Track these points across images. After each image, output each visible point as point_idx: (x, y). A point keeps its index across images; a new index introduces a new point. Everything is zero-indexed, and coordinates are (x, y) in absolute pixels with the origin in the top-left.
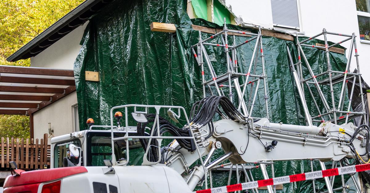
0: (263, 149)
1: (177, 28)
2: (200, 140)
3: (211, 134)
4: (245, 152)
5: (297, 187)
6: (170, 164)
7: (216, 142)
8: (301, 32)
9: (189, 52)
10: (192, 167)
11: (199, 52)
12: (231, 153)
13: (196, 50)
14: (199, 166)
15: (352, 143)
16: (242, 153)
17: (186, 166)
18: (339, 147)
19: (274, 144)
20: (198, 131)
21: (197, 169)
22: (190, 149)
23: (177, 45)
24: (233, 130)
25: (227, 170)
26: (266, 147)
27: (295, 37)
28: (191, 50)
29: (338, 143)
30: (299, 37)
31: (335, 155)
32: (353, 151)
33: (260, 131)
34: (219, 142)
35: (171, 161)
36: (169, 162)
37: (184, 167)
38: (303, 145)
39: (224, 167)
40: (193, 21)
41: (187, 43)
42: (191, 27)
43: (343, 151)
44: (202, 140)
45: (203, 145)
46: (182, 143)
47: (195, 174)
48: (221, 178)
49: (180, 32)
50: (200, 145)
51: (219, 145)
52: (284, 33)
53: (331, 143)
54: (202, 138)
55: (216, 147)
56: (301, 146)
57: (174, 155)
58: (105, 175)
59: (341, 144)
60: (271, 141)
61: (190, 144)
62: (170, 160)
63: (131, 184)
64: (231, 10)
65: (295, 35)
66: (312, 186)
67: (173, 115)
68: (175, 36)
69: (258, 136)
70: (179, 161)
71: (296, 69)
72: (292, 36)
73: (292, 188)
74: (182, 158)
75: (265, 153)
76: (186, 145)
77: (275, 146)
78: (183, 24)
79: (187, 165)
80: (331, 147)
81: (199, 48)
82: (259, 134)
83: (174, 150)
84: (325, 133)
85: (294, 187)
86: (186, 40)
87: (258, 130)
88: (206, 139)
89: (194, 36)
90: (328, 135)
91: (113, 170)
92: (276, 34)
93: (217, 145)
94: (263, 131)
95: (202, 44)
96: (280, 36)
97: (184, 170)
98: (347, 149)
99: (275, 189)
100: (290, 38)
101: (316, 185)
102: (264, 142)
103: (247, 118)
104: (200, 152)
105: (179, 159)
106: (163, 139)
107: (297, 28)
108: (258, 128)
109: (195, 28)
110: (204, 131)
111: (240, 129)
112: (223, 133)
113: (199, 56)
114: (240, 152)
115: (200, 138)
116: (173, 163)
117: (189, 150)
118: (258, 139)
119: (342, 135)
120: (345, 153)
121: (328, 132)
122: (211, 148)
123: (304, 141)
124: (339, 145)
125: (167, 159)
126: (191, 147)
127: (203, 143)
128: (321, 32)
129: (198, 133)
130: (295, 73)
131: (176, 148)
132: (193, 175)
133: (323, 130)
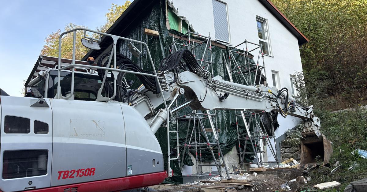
0: (218, 99)
1: (160, 34)
2: (165, 84)
3: (175, 81)
4: (204, 100)
5: (228, 131)
6: (135, 105)
7: (180, 89)
8: (230, 44)
9: (166, 49)
10: (157, 109)
11: (172, 48)
12: (193, 100)
13: (171, 48)
14: (163, 109)
15: (277, 100)
16: (201, 101)
17: (151, 108)
18: (269, 102)
19: (226, 95)
20: (164, 76)
21: (161, 111)
22: (155, 91)
23: (159, 44)
24: (194, 81)
25: (187, 119)
26: (220, 97)
27: (227, 47)
28: (168, 47)
29: (268, 100)
30: (230, 47)
31: (267, 108)
32: (278, 106)
33: (216, 84)
34: (182, 89)
35: (136, 103)
36: (134, 103)
37: (150, 109)
38: (246, 98)
39: (186, 117)
40: (170, 31)
41: (166, 43)
42: (168, 34)
43: (272, 105)
44: (167, 84)
45: (167, 89)
46: (147, 84)
47: (160, 115)
48: (183, 124)
49: (162, 36)
50: (165, 89)
51: (182, 91)
52: (221, 44)
53: (264, 99)
54: (167, 82)
55: (180, 93)
56: (245, 99)
57: (140, 97)
58: (30, 107)
59: (270, 100)
60: (224, 93)
61: (155, 86)
62: (136, 101)
63: (71, 121)
64: (192, 28)
65: (227, 46)
66: (237, 131)
67: (134, 49)
68: (158, 39)
69: (214, 88)
70: (144, 103)
71: (227, 63)
72: (226, 46)
73: (225, 132)
74: (148, 100)
75: (219, 102)
76: (151, 88)
77: (227, 97)
78: (163, 32)
79: (153, 107)
80: (264, 102)
81: (172, 46)
82: (215, 87)
83: (140, 92)
84: (260, 92)
85: (226, 131)
86: (164, 41)
87: (214, 83)
88: (170, 84)
89: (170, 39)
90: (262, 93)
91: (44, 101)
92: (217, 44)
93: (180, 91)
94: (218, 85)
95: (174, 43)
96: (219, 45)
97: (150, 112)
98: (275, 104)
99: (217, 132)
100: (224, 47)
101: (239, 130)
102: (219, 93)
103: (206, 71)
104: (165, 97)
105: (144, 101)
106: (120, 72)
107: (228, 42)
108: (214, 82)
109: (171, 35)
110: (169, 77)
111: (200, 81)
112: (186, 83)
113: (173, 51)
114: (200, 100)
115: (165, 82)
116: (138, 104)
117: (154, 93)
118: (214, 90)
119: (270, 94)
120: (273, 107)
121: (261, 91)
122: (175, 93)
123: (247, 95)
124: (269, 101)
125: (132, 100)
126: (156, 89)
127: (168, 87)
128: (244, 41)
129: (163, 77)
130: (227, 66)
131: (142, 91)
132: (158, 116)
133: (259, 89)
